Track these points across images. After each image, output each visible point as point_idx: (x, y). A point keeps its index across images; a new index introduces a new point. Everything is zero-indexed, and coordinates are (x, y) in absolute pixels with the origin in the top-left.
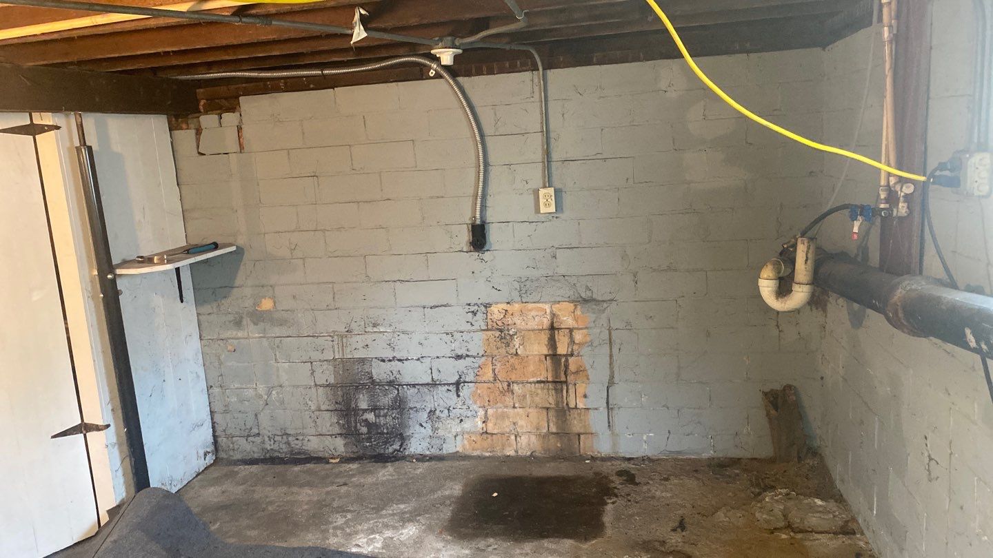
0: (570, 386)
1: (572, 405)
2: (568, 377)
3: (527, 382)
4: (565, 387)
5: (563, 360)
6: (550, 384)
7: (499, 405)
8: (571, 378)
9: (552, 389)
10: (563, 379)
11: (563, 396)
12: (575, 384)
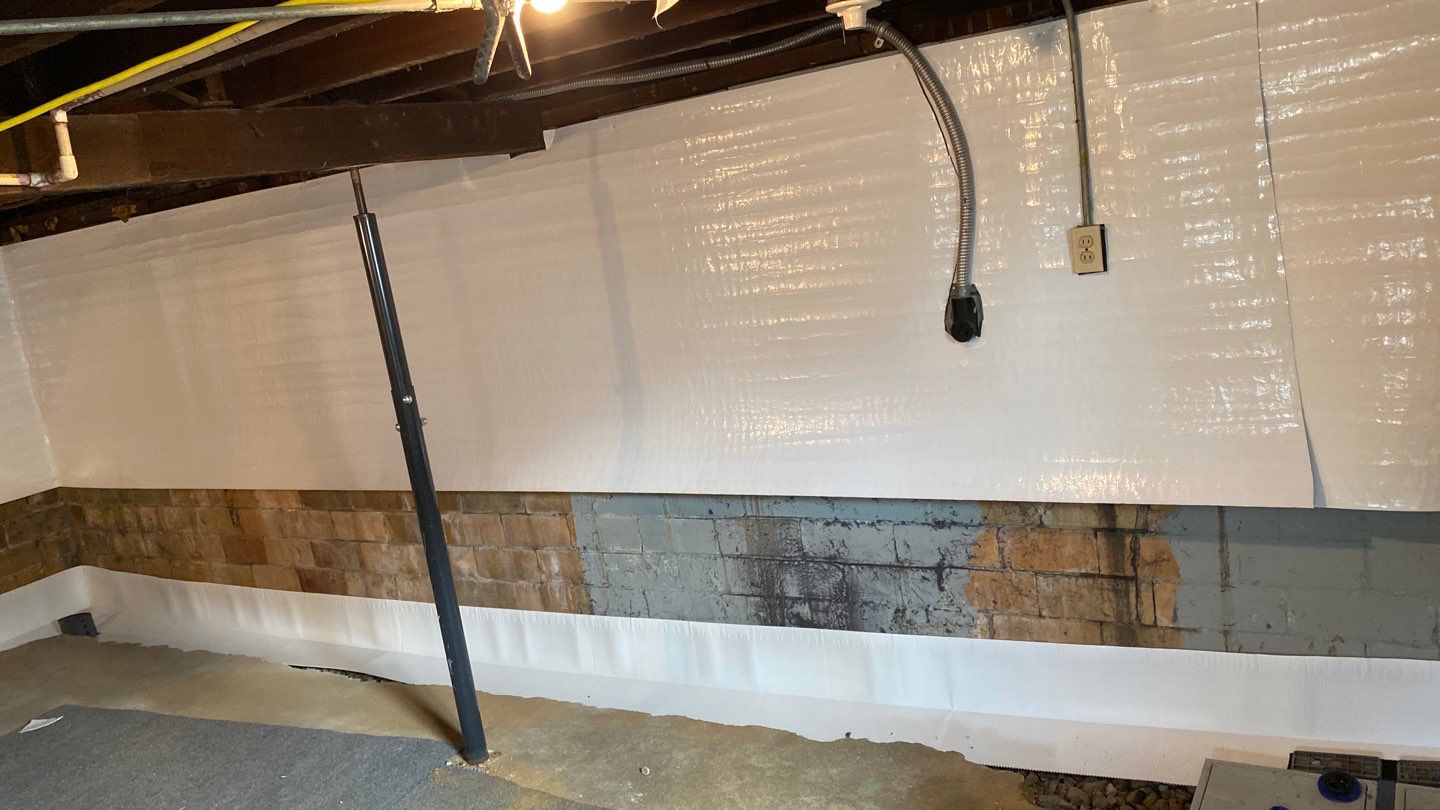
0: (1143, 587)
1: (1148, 619)
2: (1139, 569)
3: (1063, 575)
4: (1133, 588)
5: (1128, 540)
6: (1105, 581)
7: (1012, 610)
8: (1144, 573)
9: (1109, 590)
10: (1129, 572)
11: (1129, 603)
12: (1153, 584)
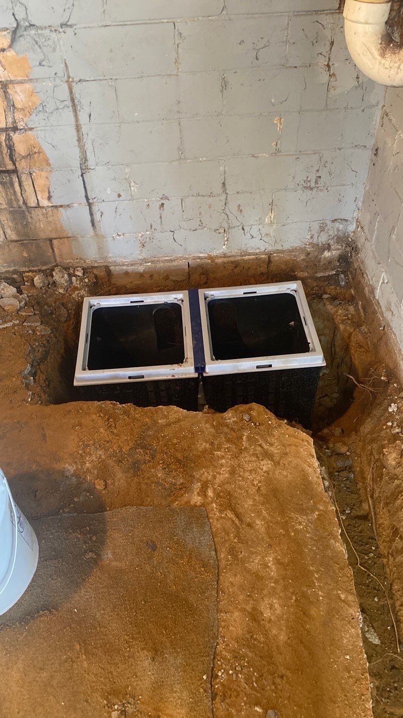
0: (23, 177)
1: (32, 202)
2: (17, 164)
4: (15, 180)
8: (22, 165)
10: (10, 167)
11: (15, 192)
12: (31, 174)
